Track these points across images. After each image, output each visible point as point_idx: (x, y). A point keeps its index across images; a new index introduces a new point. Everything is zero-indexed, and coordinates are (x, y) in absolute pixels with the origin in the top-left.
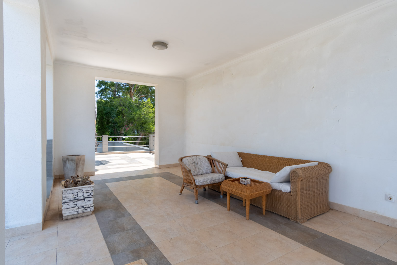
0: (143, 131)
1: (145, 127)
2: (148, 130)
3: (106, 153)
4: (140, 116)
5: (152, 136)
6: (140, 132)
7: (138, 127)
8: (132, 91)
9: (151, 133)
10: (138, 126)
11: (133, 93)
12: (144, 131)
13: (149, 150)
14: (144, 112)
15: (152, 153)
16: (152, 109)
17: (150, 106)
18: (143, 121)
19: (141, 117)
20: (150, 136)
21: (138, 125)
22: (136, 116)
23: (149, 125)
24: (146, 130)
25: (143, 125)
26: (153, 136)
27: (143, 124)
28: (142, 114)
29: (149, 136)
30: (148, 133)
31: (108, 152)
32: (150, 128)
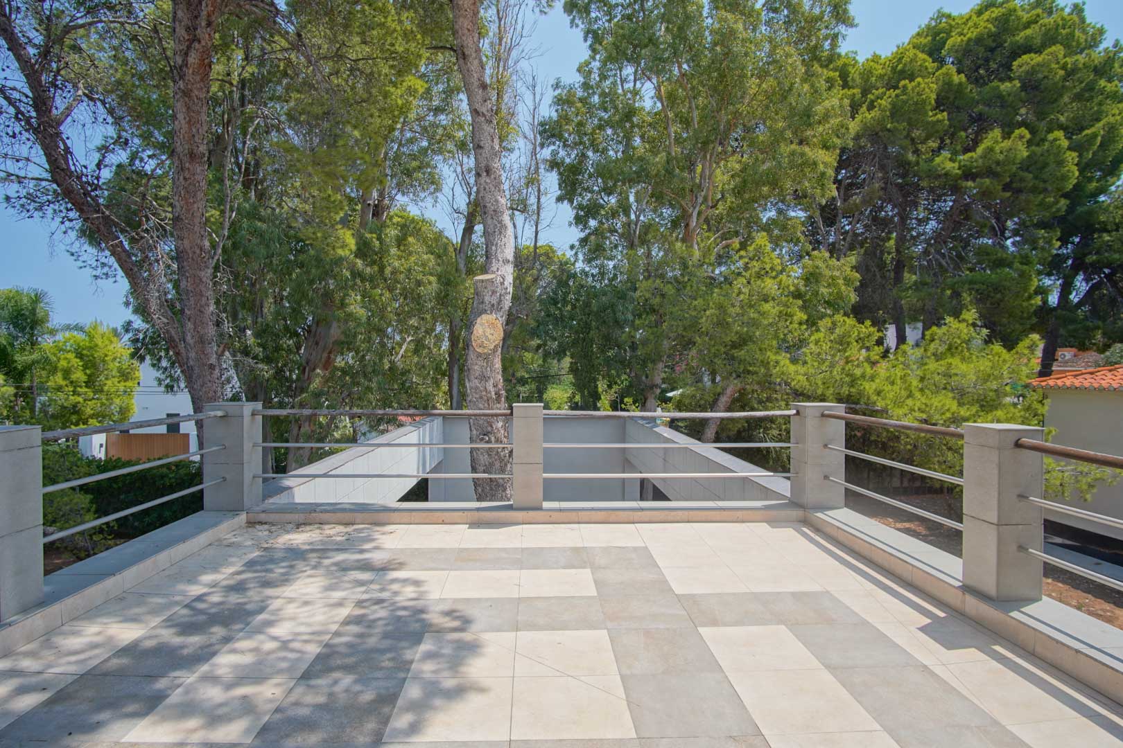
0: (734, 375)
1: (743, 358)
2: (756, 373)
3: (531, 513)
4: (725, 312)
5: (818, 414)
6: (723, 379)
7: (716, 360)
8: (693, 223)
9: (770, 383)
10: (715, 357)
11: (694, 230)
12: (739, 376)
13: (794, 503)
14: (742, 297)
15: (817, 530)
16: (778, 280)
17: (768, 267)
18: (737, 333)
19: (730, 316)
20: (798, 413)
21: (713, 350)
22: (708, 313)
23: (760, 350)
24: (749, 372)
25: (735, 353)
26: (823, 415)
27: (734, 346)
28: (733, 305)
29: (794, 412)
30: (759, 383)
31: (540, 509)
32: (768, 363)
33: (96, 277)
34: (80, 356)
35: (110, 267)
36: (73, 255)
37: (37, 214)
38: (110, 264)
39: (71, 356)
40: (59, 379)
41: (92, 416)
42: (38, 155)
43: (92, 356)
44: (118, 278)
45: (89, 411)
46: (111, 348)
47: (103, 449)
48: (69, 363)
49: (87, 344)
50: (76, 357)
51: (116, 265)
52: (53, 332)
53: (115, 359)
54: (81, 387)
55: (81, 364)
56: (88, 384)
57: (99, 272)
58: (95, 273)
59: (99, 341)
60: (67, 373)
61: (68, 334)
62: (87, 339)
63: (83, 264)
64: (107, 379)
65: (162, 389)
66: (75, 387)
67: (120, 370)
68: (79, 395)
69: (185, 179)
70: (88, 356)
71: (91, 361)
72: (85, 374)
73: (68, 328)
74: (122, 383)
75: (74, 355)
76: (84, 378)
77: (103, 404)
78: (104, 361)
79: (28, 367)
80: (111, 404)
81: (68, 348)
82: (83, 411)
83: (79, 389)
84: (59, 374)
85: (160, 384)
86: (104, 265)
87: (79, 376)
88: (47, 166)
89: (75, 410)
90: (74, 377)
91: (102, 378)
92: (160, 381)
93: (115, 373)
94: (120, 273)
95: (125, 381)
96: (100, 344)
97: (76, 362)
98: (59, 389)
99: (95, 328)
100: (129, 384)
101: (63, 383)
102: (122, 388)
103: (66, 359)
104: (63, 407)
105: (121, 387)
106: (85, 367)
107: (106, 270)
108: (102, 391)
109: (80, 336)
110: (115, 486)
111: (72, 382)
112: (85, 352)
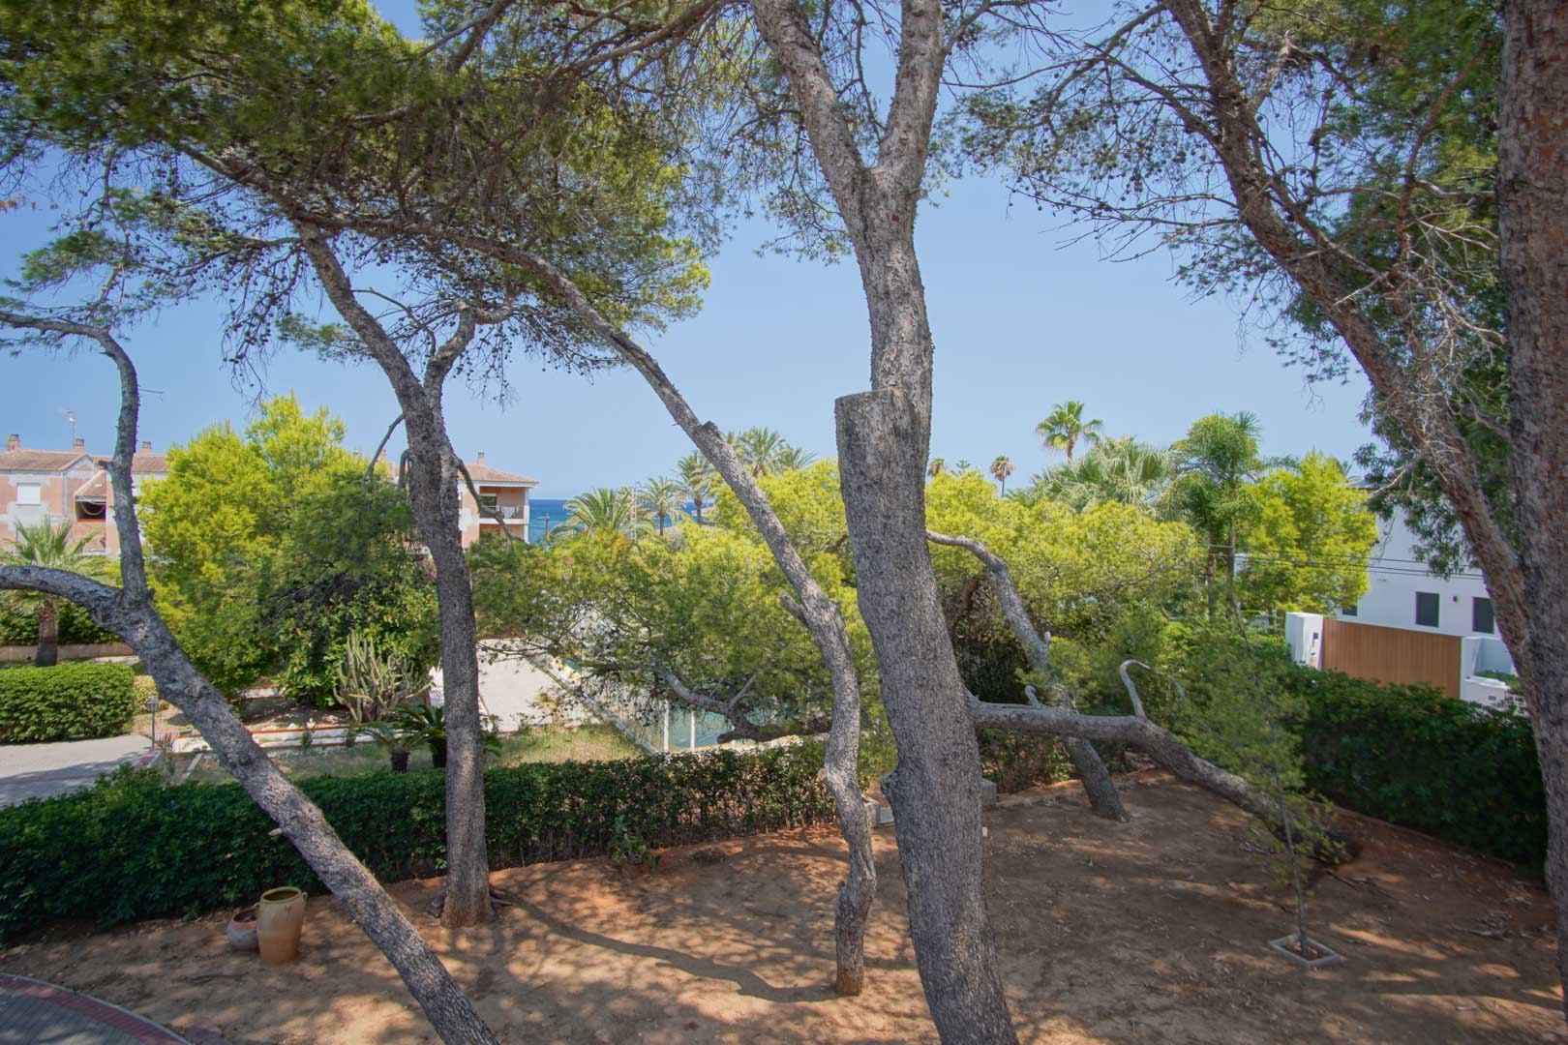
33: (1311, 378)
34: (1291, 502)
35: (1336, 357)
36: (1274, 345)
37: (1220, 287)
38: (1336, 351)
39: (1278, 502)
40: (1261, 535)
41: (1303, 590)
42: (1220, 182)
43: (1307, 501)
44: (1350, 375)
45: (1300, 583)
46: (1333, 490)
47: (1318, 642)
48: (1275, 511)
49: (1301, 485)
50: (1286, 503)
51: (1347, 352)
52: (1259, 467)
53: (1339, 506)
54: (1291, 547)
55: (1291, 513)
56: (1302, 543)
57: (1316, 368)
58: (1309, 371)
59: (1317, 480)
60: (1272, 527)
61: (1275, 471)
62: (1301, 476)
63: (1289, 359)
64: (1327, 536)
65: (1425, 566)
66: (1283, 547)
67: (1346, 522)
68: (1288, 558)
69: (1540, 65)
70: (1301, 502)
71: (1306, 511)
72: (1299, 528)
73: (1276, 463)
74: (1350, 544)
75: (1283, 500)
76: (1296, 534)
77: (1320, 574)
78: (1323, 509)
79: (1228, 517)
80: (1332, 574)
81: (1276, 491)
82: (1292, 583)
83: (1288, 549)
84: (1262, 527)
85: (1420, 558)
86: (1324, 354)
87: (1288, 530)
88: (1233, 200)
89: (1281, 579)
90: (1282, 532)
91: (1320, 534)
92: (1420, 555)
93: (1338, 527)
94: (1354, 364)
95: (1354, 541)
96: (1318, 484)
97: (1285, 511)
98: (1262, 548)
99: (1312, 461)
100: (1361, 545)
101: (1267, 540)
102: (1349, 551)
103: (1271, 505)
104: (1267, 574)
105: (1348, 549)
106: (1297, 519)
107: (1329, 362)
108: (1319, 553)
109: (1292, 473)
110: (1334, 718)
111: (1279, 540)
112: (1297, 496)
